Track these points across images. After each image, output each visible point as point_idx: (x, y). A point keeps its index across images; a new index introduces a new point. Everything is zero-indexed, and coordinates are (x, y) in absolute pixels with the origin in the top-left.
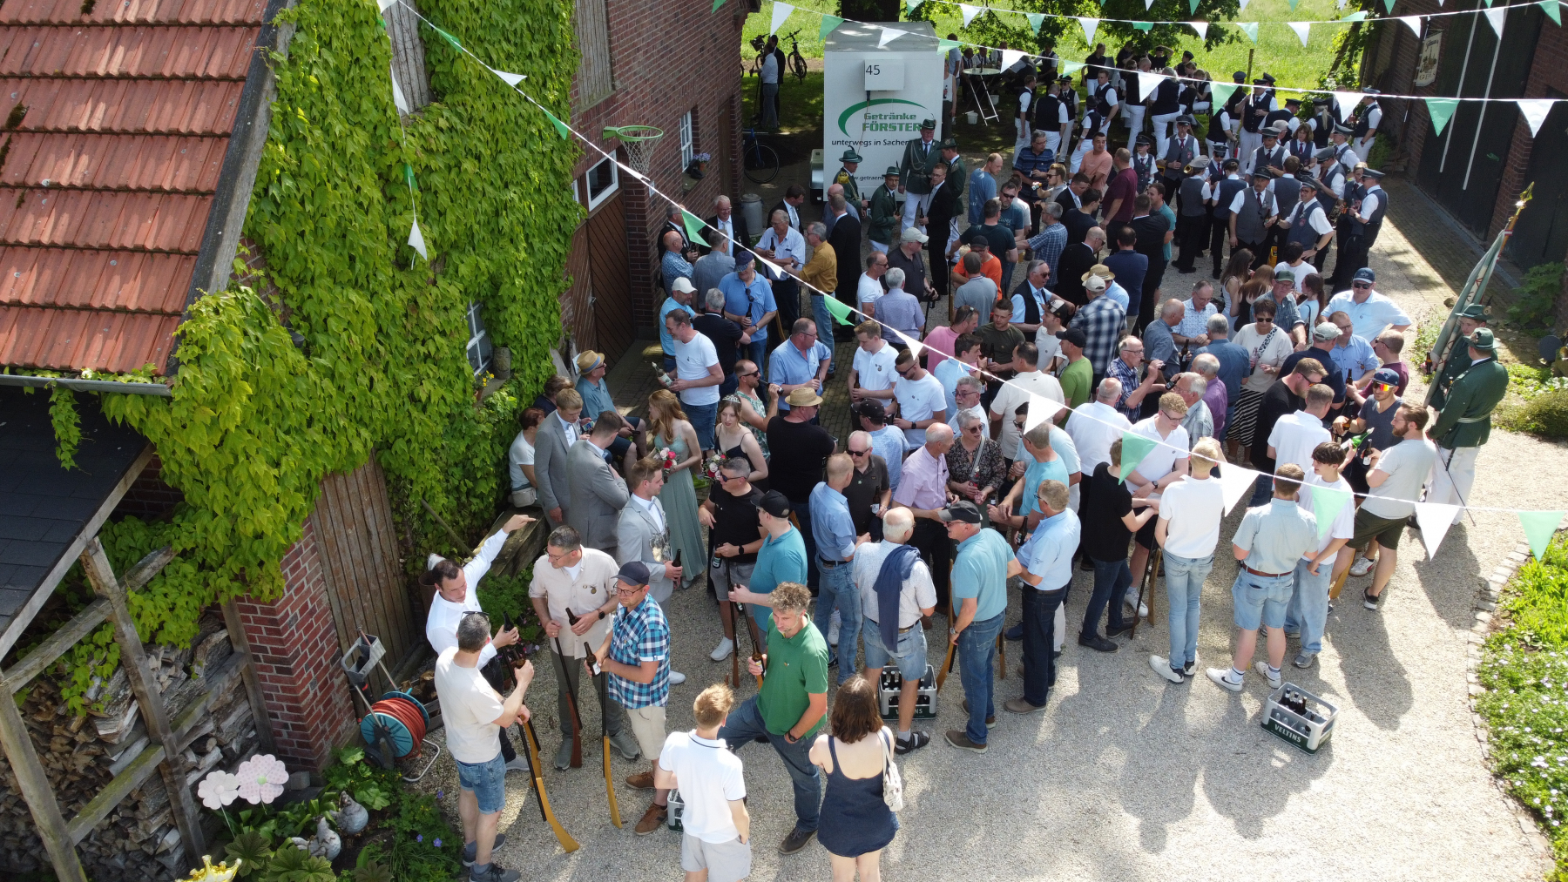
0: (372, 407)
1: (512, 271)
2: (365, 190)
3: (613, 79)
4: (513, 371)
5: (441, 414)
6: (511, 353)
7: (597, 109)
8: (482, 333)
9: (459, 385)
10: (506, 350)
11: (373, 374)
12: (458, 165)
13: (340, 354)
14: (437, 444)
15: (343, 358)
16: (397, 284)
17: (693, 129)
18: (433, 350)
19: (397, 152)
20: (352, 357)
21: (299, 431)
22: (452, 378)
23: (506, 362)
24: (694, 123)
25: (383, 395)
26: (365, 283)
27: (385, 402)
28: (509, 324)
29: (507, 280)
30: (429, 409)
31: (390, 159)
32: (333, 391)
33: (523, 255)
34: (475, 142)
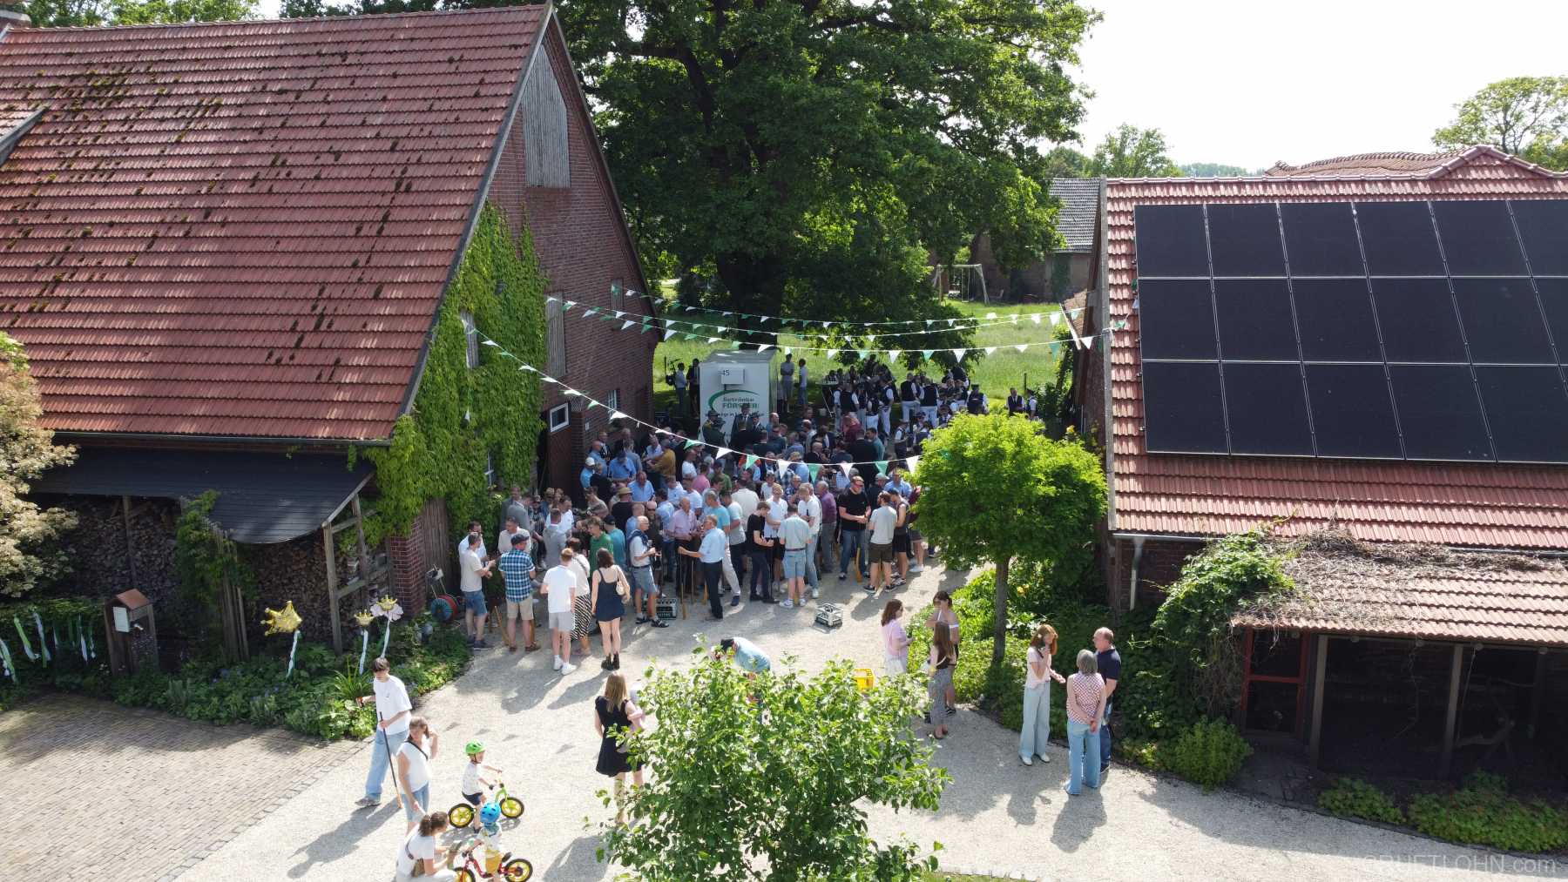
0: (448, 477)
1: (508, 442)
2: (453, 393)
3: (566, 368)
8: (492, 470)
10: (503, 479)
11: (449, 464)
12: (489, 391)
13: (439, 452)
16: (461, 432)
19: (466, 381)
20: (443, 455)
21: (423, 474)
24: (618, 398)
25: (452, 474)
26: (450, 428)
27: (453, 477)
28: (505, 466)
29: (505, 446)
31: (463, 384)
32: (435, 465)
33: (514, 436)
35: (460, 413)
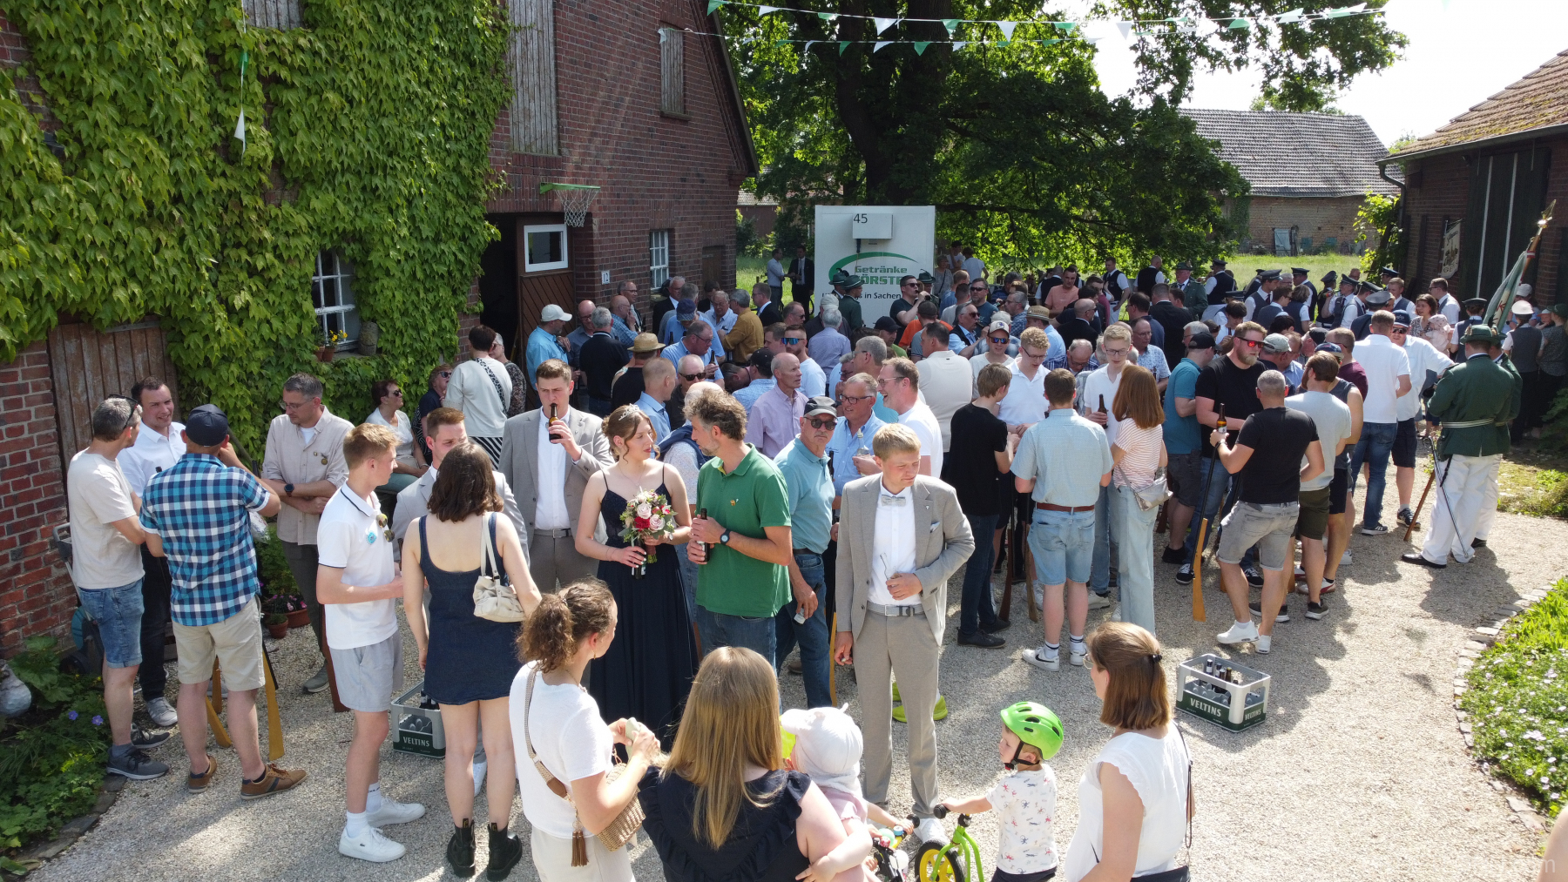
0: (152, 268)
1: (387, 240)
2: (184, 47)
3: (559, 144)
4: (379, 350)
5: (262, 338)
6: (380, 331)
7: (535, 160)
8: (351, 307)
9: (296, 320)
10: (374, 325)
11: (163, 237)
12: (320, 93)
13: (113, 188)
14: (255, 368)
15: (116, 192)
16: (219, 171)
17: (670, 253)
18: (260, 264)
19: (233, 34)
20: (129, 196)
21: (35, 235)
22: (286, 308)
23: (373, 339)
24: (671, 247)
25: (170, 262)
26: (165, 138)
27: (174, 271)
28: (380, 297)
29: (379, 247)
30: (246, 324)
31: (225, 38)
32: (93, 216)
33: (404, 232)
34: (347, 82)
35: (216, 118)
